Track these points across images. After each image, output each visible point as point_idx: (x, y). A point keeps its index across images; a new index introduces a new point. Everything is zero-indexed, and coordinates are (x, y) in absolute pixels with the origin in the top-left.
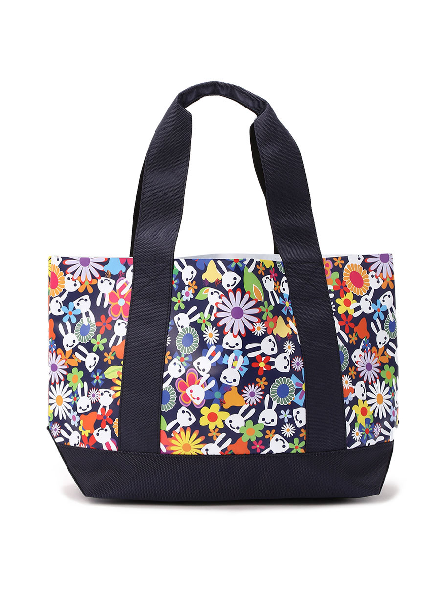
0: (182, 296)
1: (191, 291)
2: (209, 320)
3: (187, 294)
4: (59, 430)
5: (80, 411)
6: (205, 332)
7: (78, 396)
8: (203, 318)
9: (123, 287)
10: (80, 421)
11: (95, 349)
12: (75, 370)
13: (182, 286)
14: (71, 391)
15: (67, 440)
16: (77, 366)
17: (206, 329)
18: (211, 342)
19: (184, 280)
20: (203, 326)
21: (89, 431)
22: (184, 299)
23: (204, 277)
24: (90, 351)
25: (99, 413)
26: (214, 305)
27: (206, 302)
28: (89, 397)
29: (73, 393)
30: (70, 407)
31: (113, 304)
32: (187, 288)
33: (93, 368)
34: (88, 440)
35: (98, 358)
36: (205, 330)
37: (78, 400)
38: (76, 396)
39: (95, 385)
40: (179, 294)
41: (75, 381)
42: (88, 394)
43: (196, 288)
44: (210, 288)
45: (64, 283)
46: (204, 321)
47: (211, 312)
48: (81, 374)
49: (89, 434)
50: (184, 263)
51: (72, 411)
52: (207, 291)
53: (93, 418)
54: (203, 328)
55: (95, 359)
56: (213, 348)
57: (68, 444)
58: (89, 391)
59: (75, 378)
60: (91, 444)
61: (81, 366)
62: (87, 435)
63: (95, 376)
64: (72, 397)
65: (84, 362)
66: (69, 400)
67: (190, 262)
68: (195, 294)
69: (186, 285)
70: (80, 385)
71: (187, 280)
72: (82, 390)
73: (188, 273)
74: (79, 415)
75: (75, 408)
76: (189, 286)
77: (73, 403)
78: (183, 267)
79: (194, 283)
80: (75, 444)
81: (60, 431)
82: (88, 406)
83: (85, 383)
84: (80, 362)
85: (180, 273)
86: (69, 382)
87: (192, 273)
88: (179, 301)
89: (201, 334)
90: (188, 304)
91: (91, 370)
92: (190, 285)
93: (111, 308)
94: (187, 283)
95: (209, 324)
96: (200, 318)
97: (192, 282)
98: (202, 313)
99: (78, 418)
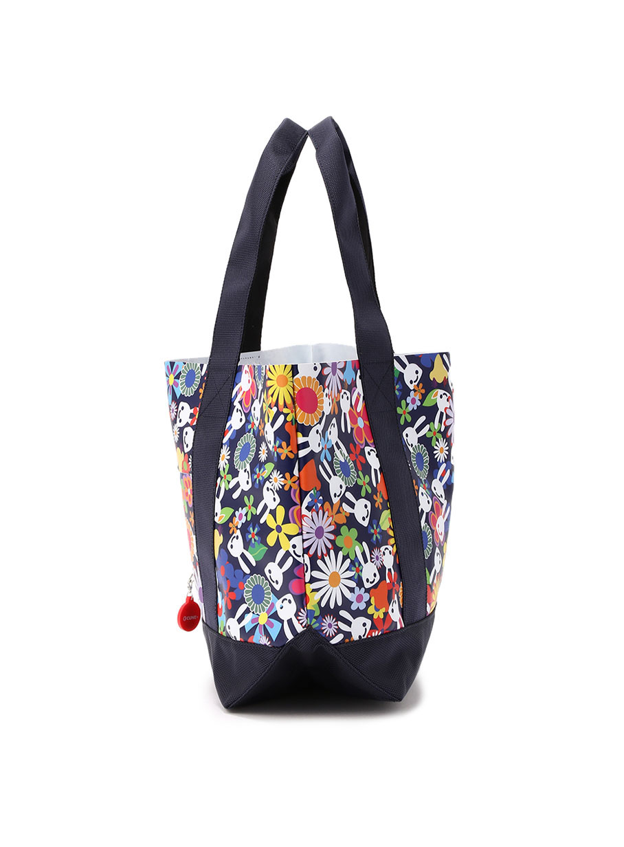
0: (407, 404)
1: (418, 397)
2: (439, 432)
3: (413, 401)
4: (336, 623)
5: (368, 585)
6: (436, 447)
7: (360, 564)
8: (433, 430)
9: (357, 400)
10: (370, 598)
11: (363, 494)
12: (344, 529)
13: (406, 391)
14: (348, 561)
15: (348, 635)
16: (345, 522)
17: (437, 443)
18: (442, 459)
19: (408, 383)
20: (434, 439)
21: (383, 610)
22: (410, 408)
23: (432, 376)
24: (358, 497)
25: (388, 581)
26: (443, 411)
27: (435, 408)
28: (373, 562)
29: (352, 563)
30: (352, 584)
31: (355, 427)
32: (412, 393)
33: (367, 520)
34: (384, 622)
35: (369, 504)
36: (436, 445)
37: (361, 571)
38: (357, 566)
39: (375, 543)
40: (403, 402)
41: (350, 545)
42: (371, 558)
43: (423, 391)
44: (439, 390)
45: (323, 403)
46: (435, 434)
47: (440, 421)
48: (354, 533)
49: (384, 613)
50: (406, 361)
51: (357, 589)
52: (436, 394)
53: (383, 590)
54: (434, 442)
55: (366, 506)
56: (443, 466)
57: (351, 640)
58: (371, 554)
59: (348, 540)
60: (386, 627)
61: (351, 521)
62: (382, 617)
63: (372, 531)
64: (353, 568)
65: (354, 514)
66: (350, 574)
67: (413, 359)
68: (422, 401)
69: (412, 389)
70: (358, 549)
71: (411, 382)
72: (364, 554)
73: (411, 374)
74: (367, 591)
75: (360, 583)
76: (414, 390)
77: (356, 577)
78: (404, 366)
79: (421, 385)
80: (360, 637)
81: (337, 625)
82: (375, 575)
83: (364, 543)
84: (348, 515)
85: (402, 375)
86: (341, 549)
87: (417, 372)
88: (404, 412)
89: (431, 450)
90: (415, 415)
91: (365, 524)
92: (417, 389)
93: (354, 431)
94: (411, 387)
95: (439, 436)
96: (430, 430)
97: (418, 385)
98: (432, 423)
99: (366, 597)
